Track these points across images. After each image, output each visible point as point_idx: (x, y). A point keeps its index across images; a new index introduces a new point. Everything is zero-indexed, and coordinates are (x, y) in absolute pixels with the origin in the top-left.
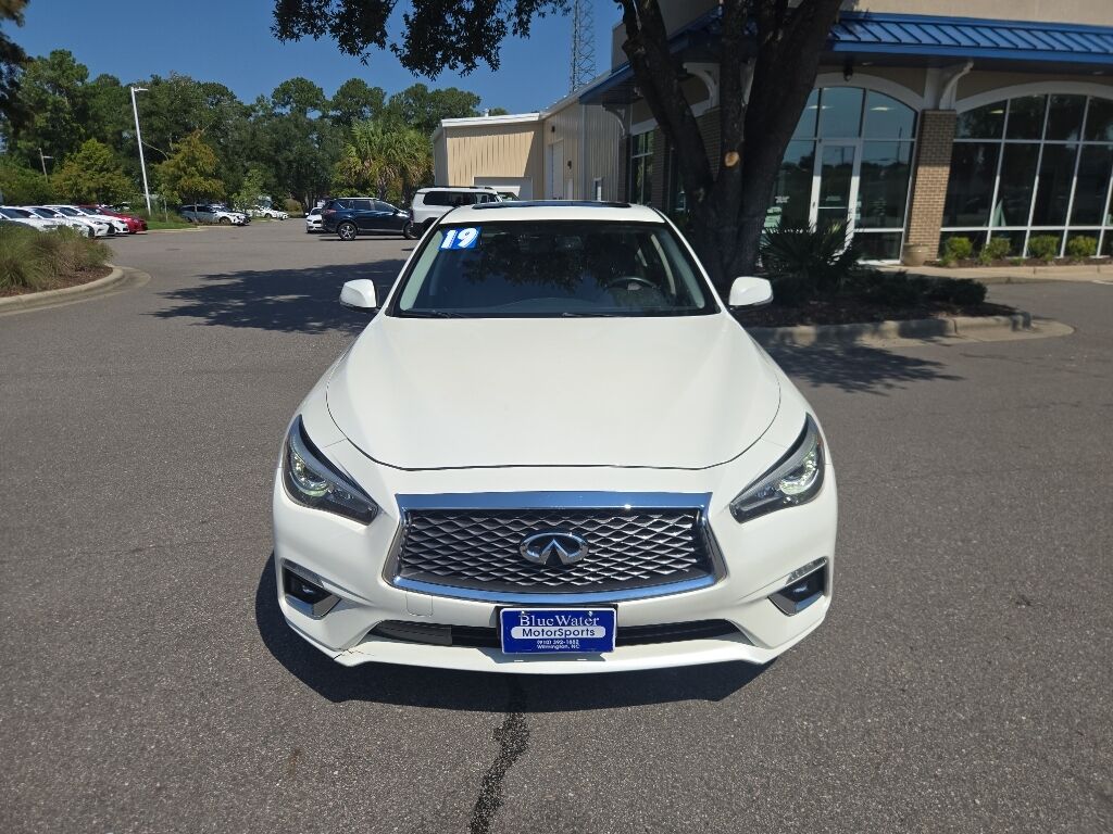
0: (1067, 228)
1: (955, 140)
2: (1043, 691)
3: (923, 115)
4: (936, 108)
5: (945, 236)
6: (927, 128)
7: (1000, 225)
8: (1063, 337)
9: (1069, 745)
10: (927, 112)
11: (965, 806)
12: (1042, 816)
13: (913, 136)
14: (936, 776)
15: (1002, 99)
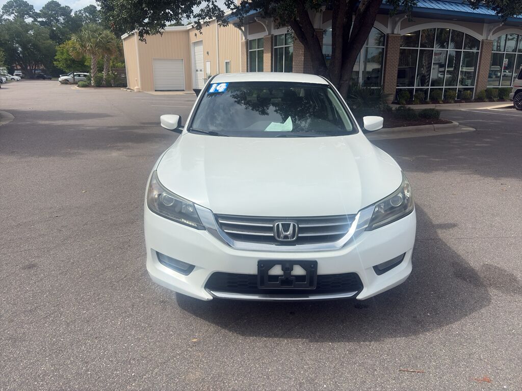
0: (444, 87)
1: (401, 48)
3: (388, 36)
4: (393, 33)
5: (398, 91)
6: (389, 42)
7: (419, 86)
10: (389, 35)
13: (383, 45)
15: (418, 30)
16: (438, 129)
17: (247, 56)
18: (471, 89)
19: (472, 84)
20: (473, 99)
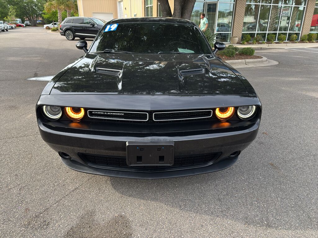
0: (278, 32)
1: (247, 3)
2: (266, 169)
5: (243, 35)
7: (258, 31)
8: (276, 65)
9: (273, 184)
11: (243, 205)
12: (265, 205)
13: (234, 2)
14: (235, 197)
16: (249, 62)
17: (145, 10)
18: (297, 34)
19: (299, 30)
20: (299, 41)
